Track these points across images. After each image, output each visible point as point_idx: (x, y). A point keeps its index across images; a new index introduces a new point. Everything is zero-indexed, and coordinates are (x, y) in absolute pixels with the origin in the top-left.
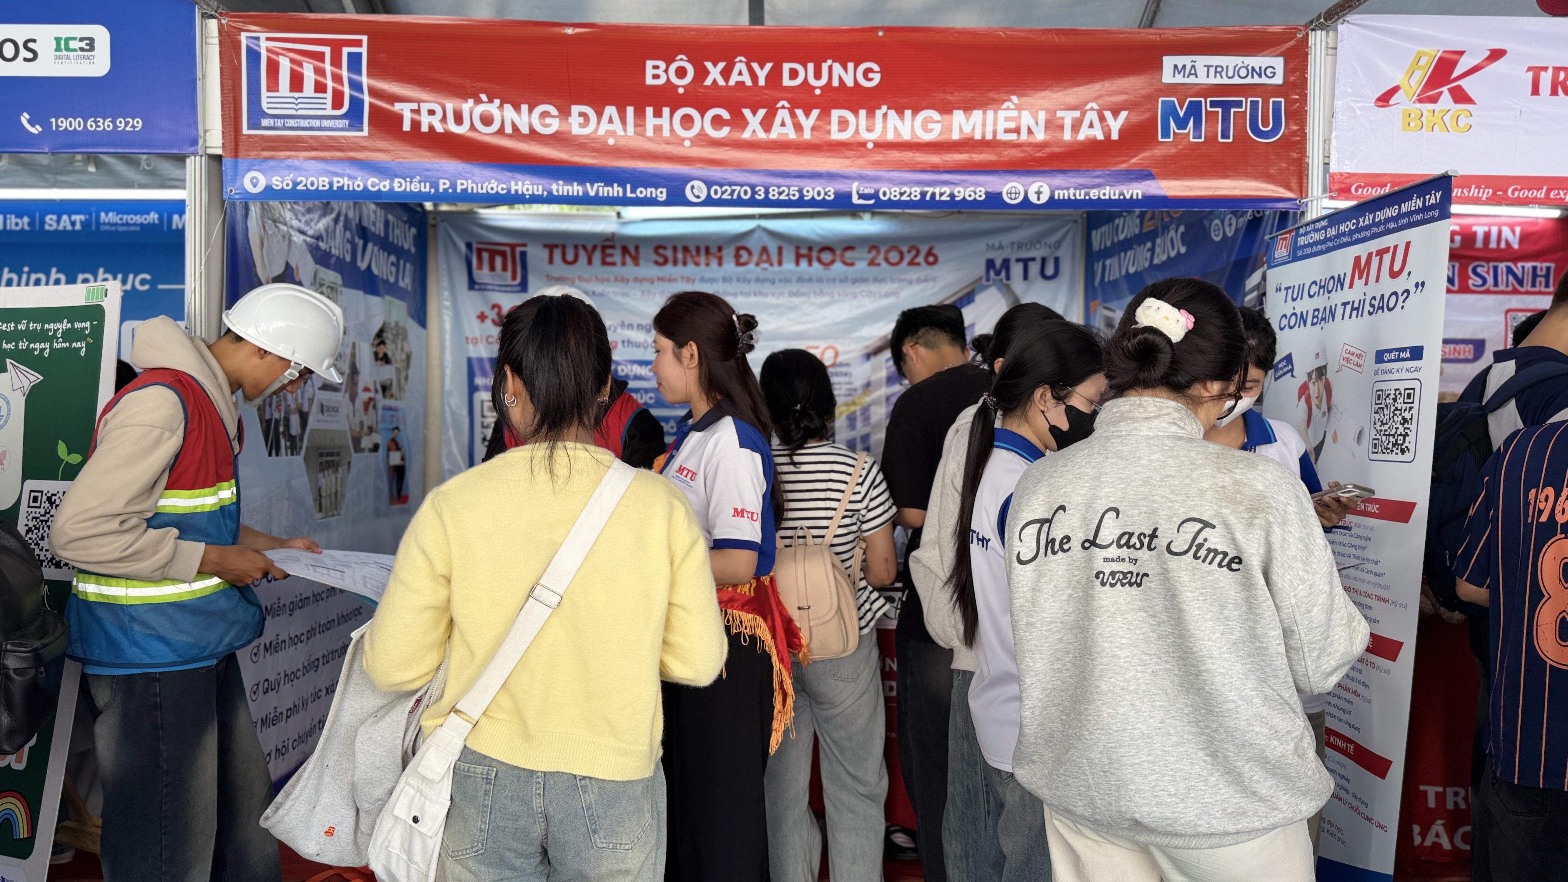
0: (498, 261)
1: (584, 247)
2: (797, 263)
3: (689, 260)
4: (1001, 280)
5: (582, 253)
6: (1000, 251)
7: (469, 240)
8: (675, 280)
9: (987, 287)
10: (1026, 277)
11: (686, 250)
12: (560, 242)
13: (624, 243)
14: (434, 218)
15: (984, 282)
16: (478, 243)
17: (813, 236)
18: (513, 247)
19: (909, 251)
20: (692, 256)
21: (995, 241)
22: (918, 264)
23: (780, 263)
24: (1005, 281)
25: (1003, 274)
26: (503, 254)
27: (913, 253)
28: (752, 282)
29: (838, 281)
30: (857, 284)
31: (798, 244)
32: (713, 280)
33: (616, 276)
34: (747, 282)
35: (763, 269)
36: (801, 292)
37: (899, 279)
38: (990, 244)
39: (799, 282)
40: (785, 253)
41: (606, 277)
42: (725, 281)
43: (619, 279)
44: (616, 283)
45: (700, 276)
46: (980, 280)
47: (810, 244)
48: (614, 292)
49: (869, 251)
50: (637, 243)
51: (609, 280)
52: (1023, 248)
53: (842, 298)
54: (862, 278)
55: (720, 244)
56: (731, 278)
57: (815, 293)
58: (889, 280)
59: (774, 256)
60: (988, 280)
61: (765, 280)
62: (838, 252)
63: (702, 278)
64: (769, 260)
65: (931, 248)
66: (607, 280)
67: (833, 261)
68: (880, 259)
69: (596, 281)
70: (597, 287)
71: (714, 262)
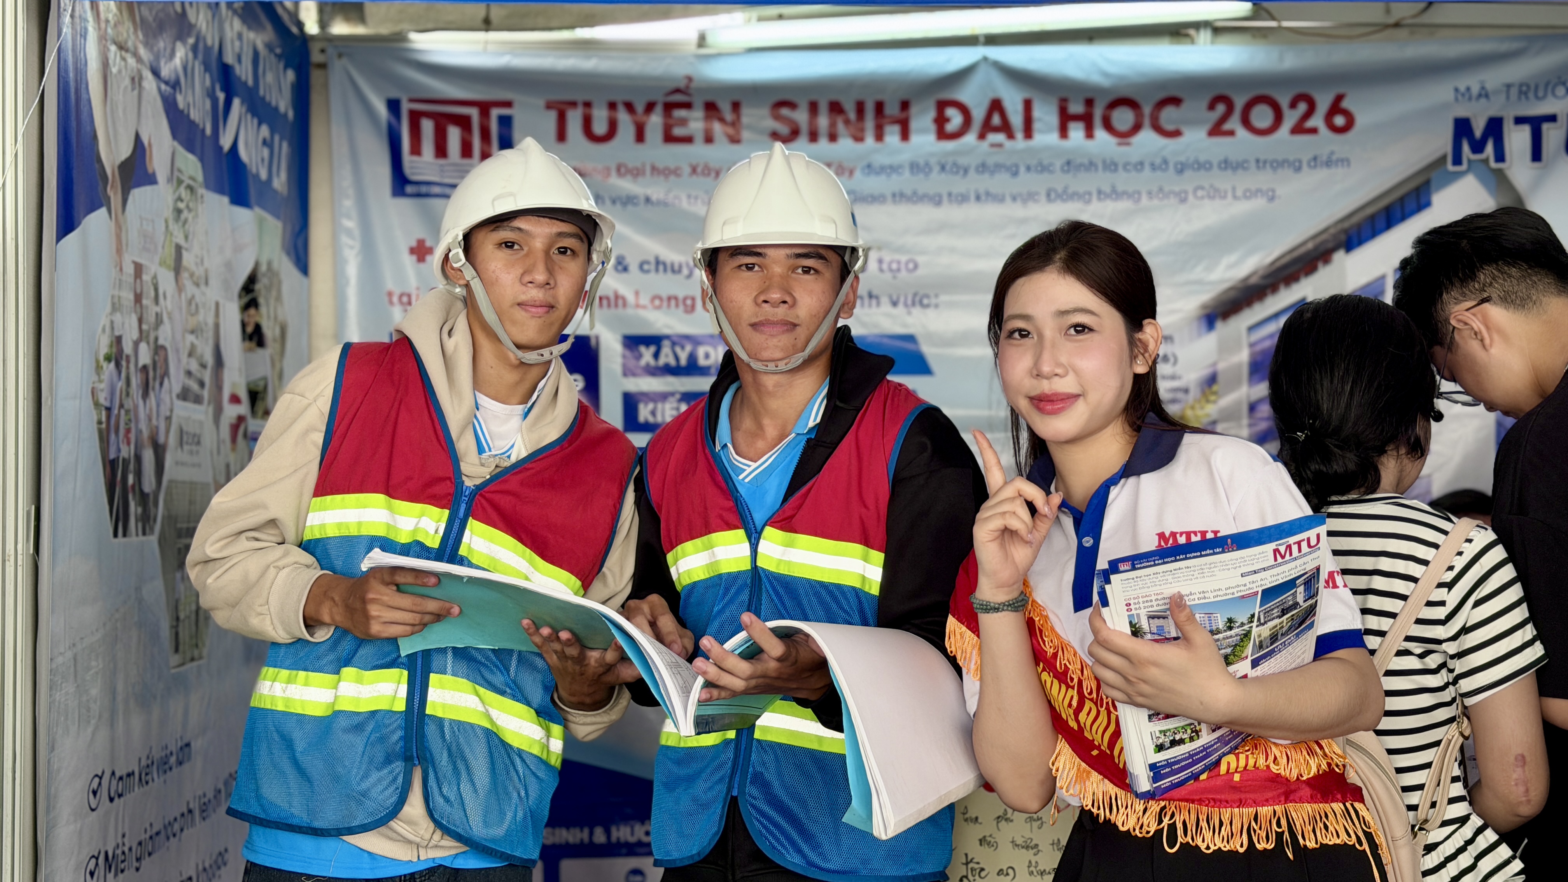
0: (454, 134)
1: (629, 107)
2: (1064, 132)
3: (841, 127)
4: (1486, 161)
5: (624, 118)
6: (1483, 100)
7: (394, 94)
9: (1458, 175)
10: (1537, 155)
11: (836, 108)
12: (580, 98)
13: (710, 98)
14: (323, 51)
15: (1450, 167)
16: (412, 100)
17: (1096, 79)
18: (484, 108)
19: (1293, 105)
20: (847, 122)
21: (1472, 81)
22: (1314, 131)
23: (1028, 132)
24: (1493, 164)
25: (1489, 148)
26: (464, 122)
27: (1302, 107)
28: (972, 172)
29: (1147, 167)
30: (1188, 173)
31: (1064, 95)
32: (894, 169)
33: (694, 162)
34: (962, 172)
35: (993, 145)
36: (1070, 191)
37: (1277, 165)
38: (1462, 88)
39: (1068, 171)
40: (1037, 112)
41: (672, 166)
42: (915, 170)
43: (699, 170)
44: (694, 178)
45: (865, 163)
46: (1442, 160)
47: (1089, 95)
48: (689, 197)
49: (1212, 107)
50: (736, 98)
51: (678, 172)
52: (1531, 95)
53: (1156, 202)
54: (1197, 162)
55: (905, 97)
56: (927, 164)
57: (1100, 192)
58: (1253, 164)
59: (1016, 119)
60: (1457, 161)
61: (998, 167)
62: (1147, 110)
63: (869, 166)
64: (1006, 128)
65: (1339, 98)
66: (676, 172)
67: (1137, 128)
68: (1233, 122)
69: (652, 174)
70: (654, 188)
71: (892, 132)
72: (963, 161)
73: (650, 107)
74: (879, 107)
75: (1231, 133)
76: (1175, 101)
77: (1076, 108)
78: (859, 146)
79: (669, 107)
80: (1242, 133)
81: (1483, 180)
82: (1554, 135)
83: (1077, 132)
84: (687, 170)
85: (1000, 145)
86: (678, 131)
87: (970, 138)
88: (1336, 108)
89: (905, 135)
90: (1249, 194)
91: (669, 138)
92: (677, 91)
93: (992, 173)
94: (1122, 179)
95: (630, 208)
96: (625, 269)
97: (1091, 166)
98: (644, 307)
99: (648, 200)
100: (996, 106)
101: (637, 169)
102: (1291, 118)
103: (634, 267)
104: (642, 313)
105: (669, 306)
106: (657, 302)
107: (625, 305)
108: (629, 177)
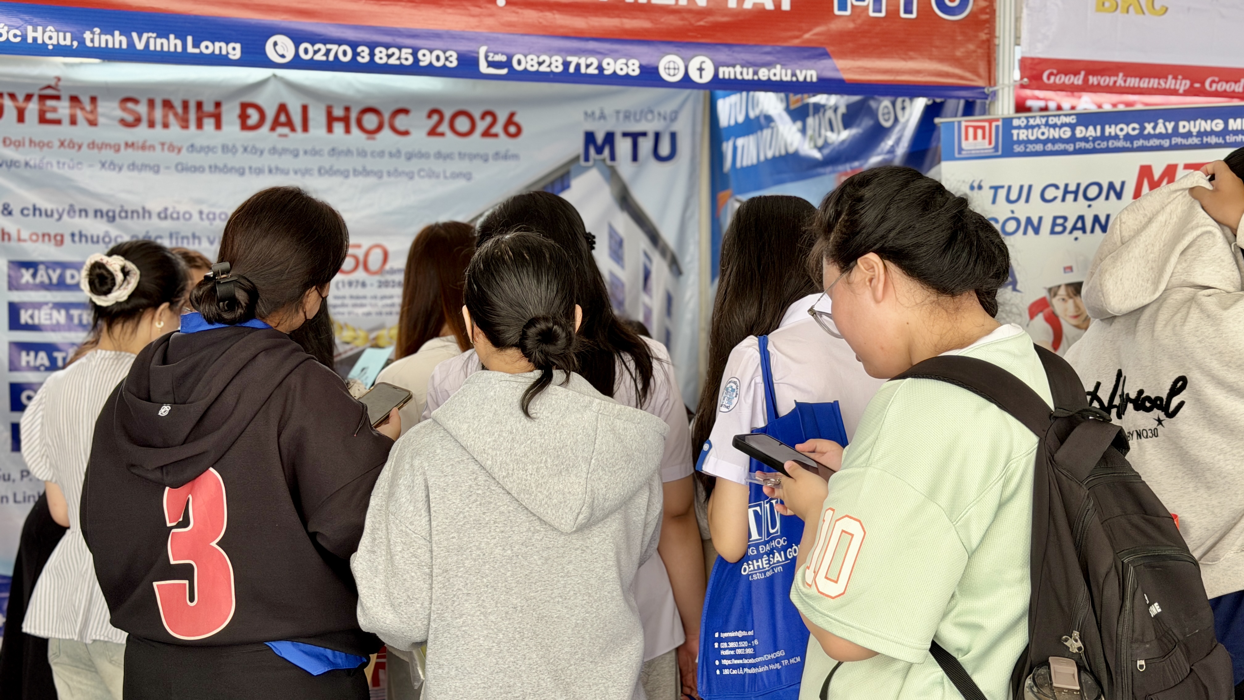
1: (12, 96)
2: (330, 129)
4: (604, 160)
5: (8, 104)
6: (602, 121)
8: (152, 147)
9: (587, 169)
10: (635, 158)
11: (167, 104)
13: (74, 93)
15: (582, 162)
17: (350, 92)
19: (483, 117)
20: (176, 115)
21: (595, 107)
22: (496, 135)
23: (305, 128)
24: (609, 162)
25: (606, 152)
27: (489, 119)
28: (266, 153)
29: (387, 155)
30: (414, 161)
31: (330, 103)
32: (208, 149)
33: (62, 139)
34: (259, 153)
35: (281, 136)
36: (335, 168)
37: (473, 157)
38: (589, 112)
39: (333, 155)
40: (311, 114)
41: (46, 141)
42: (226, 150)
43: (66, 144)
44: (62, 149)
45: (189, 144)
46: (576, 159)
47: (347, 104)
48: (58, 163)
49: (429, 116)
50: (94, 94)
51: (50, 145)
52: (632, 118)
53: (392, 179)
54: (420, 152)
55: (218, 99)
56: (234, 146)
57: (355, 171)
58: (457, 156)
59: (297, 119)
60: (587, 159)
61: (285, 151)
62: (386, 116)
63: (192, 146)
64: (289, 124)
65: (512, 115)
66: (49, 145)
67: (380, 128)
68: (444, 127)
69: (30, 145)
70: (33, 156)
71: (209, 124)
72: (260, 146)
73: (29, 97)
74: (199, 105)
75: (442, 134)
76: (405, 111)
77: (338, 112)
78: (185, 132)
79: (43, 98)
80: (449, 134)
81: (602, 172)
82: (646, 145)
83: (339, 128)
84: (57, 144)
85: (285, 136)
86: (49, 116)
87: (265, 129)
88: (510, 121)
89: (218, 126)
90: (456, 176)
91: (43, 120)
92: (49, 87)
93: (280, 154)
94: (371, 163)
95: (13, 169)
96: (10, 213)
97: (348, 152)
98: (25, 241)
99: (27, 164)
100: (282, 108)
101: (19, 142)
102: (481, 126)
103: (16, 211)
104: (23, 244)
105: (43, 240)
106: (34, 237)
107: (9, 239)
108: (12, 147)
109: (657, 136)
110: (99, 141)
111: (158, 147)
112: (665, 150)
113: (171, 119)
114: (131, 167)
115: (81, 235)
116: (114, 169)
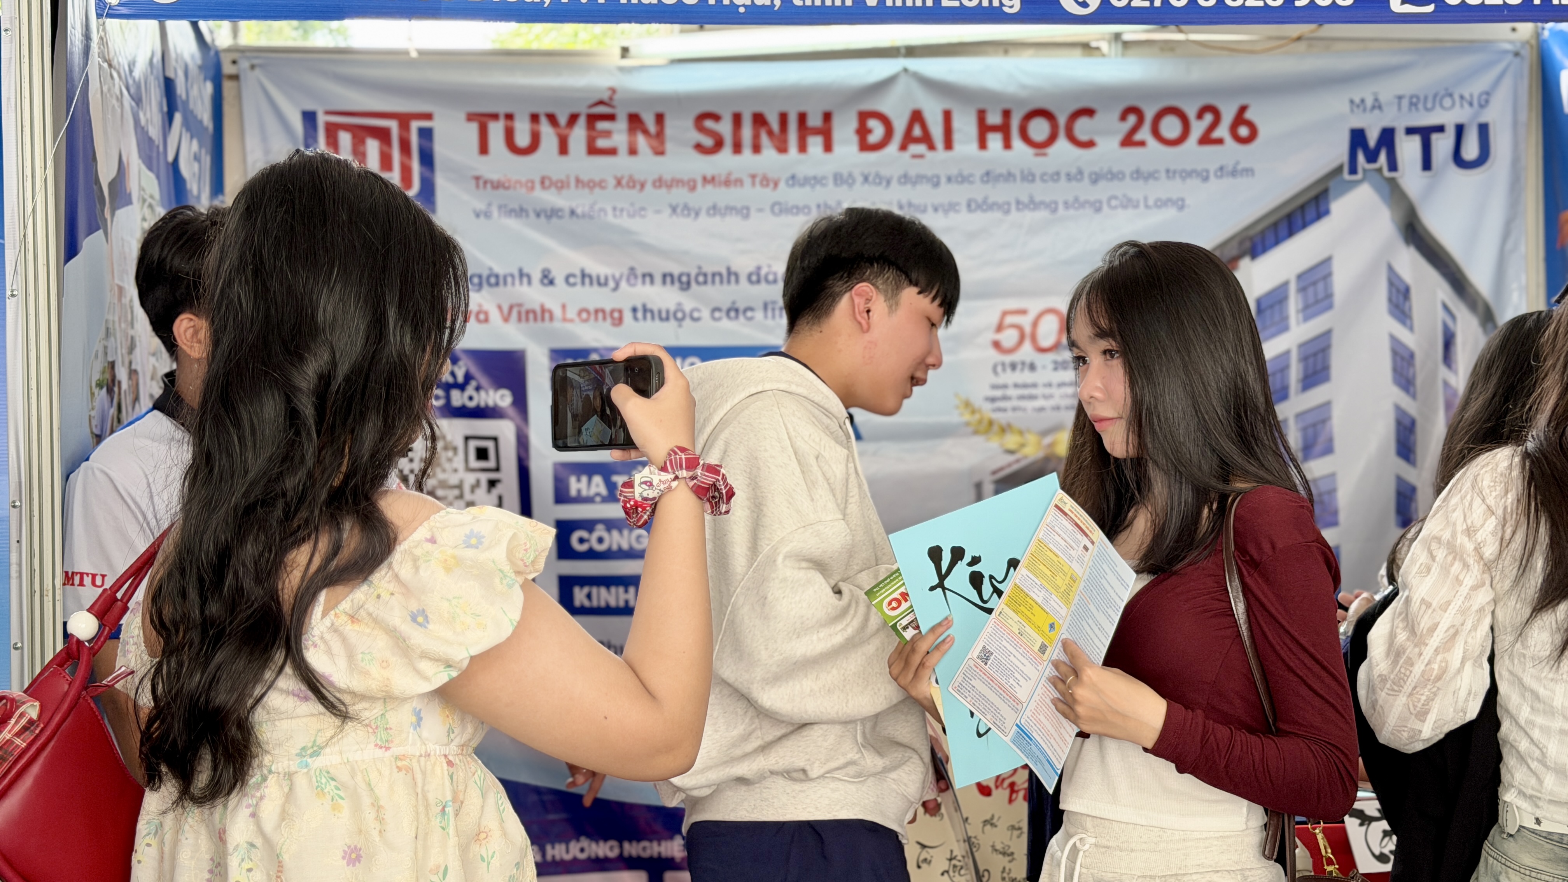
0: (373, 147)
1: (552, 119)
2: (983, 144)
4: (1380, 170)
5: (546, 130)
6: (1377, 112)
7: (310, 107)
8: (739, 182)
9: (1354, 184)
10: (1427, 164)
11: (759, 120)
12: (502, 110)
13: (634, 110)
14: (234, 62)
15: (1346, 176)
16: (328, 113)
17: (1011, 89)
18: (404, 120)
19: (1200, 116)
20: (770, 133)
21: (1365, 92)
22: (1220, 141)
23: (949, 144)
24: (1387, 173)
25: (1383, 158)
26: (383, 135)
27: (1209, 118)
28: (894, 183)
29: (1063, 177)
30: (1102, 184)
31: (982, 106)
32: (816, 181)
33: (619, 175)
34: (884, 183)
35: (915, 156)
36: (990, 201)
37: (1187, 174)
38: (1357, 100)
39: (987, 182)
40: (957, 123)
41: (597, 179)
42: (839, 182)
43: (624, 182)
44: (619, 190)
45: (788, 174)
46: (1339, 170)
47: (1007, 106)
48: (614, 209)
49: (1123, 117)
50: (660, 110)
51: (603, 184)
52: (1420, 106)
53: (1072, 212)
54: (1110, 172)
55: (827, 108)
56: (850, 175)
57: (1018, 202)
58: (1163, 175)
59: (937, 131)
60: (1353, 170)
61: (920, 179)
62: (1062, 120)
63: (793, 177)
64: (927, 139)
65: (1243, 109)
66: (601, 184)
67: (1052, 138)
68: (1144, 134)
69: (577, 186)
70: (579, 200)
71: (815, 143)
72: (885, 172)
73: (573, 119)
74: (802, 118)
75: (1142, 144)
76: (1089, 112)
77: (994, 119)
78: (783, 157)
79: (593, 119)
80: (1152, 142)
81: (1377, 189)
82: (1442, 145)
83: (995, 141)
84: (612, 182)
85: (921, 156)
86: (601, 143)
87: (892, 148)
88: (1240, 119)
89: (828, 147)
90: (1161, 204)
91: (593, 150)
92: (601, 103)
93: (914, 183)
94: (1040, 191)
95: (554, 220)
96: (551, 282)
97: (1009, 177)
98: (571, 321)
99: (573, 213)
100: (917, 117)
101: (562, 182)
102: (1198, 128)
103: (559, 280)
104: (569, 326)
105: (596, 319)
106: (584, 315)
107: (551, 318)
108: (553, 190)
109: (1460, 130)
110: (667, 177)
111: (747, 181)
112: (1471, 151)
113: (765, 139)
114: (712, 212)
115: (645, 310)
116: (689, 215)
